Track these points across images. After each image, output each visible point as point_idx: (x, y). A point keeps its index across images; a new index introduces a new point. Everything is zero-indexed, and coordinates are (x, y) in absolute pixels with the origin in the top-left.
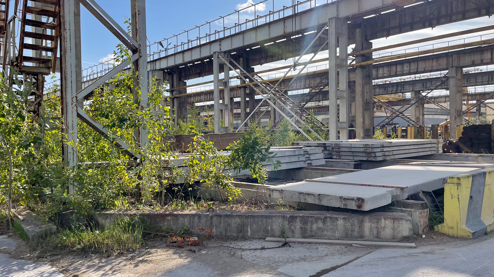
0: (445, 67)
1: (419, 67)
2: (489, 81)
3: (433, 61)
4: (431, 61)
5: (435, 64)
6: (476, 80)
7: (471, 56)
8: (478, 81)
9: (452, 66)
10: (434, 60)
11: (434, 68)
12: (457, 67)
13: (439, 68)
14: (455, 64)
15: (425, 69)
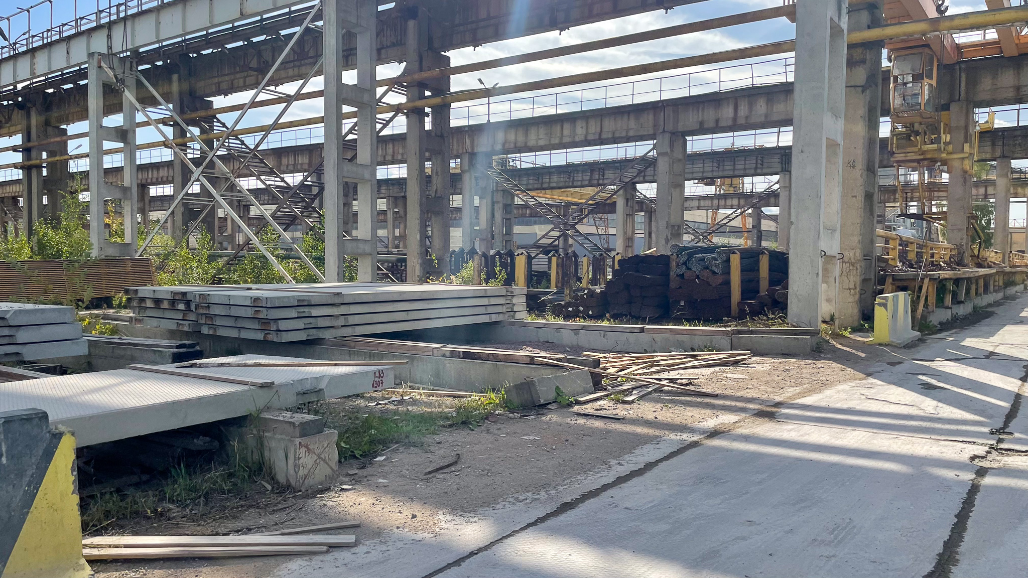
0: (651, 132)
1: (605, 130)
2: (756, 168)
3: (629, 117)
4: (626, 116)
5: (632, 123)
6: (734, 165)
7: (698, 111)
8: (737, 167)
9: (664, 131)
10: (632, 116)
11: (631, 134)
12: (673, 133)
13: (641, 133)
14: (670, 127)
15: (614, 133)
